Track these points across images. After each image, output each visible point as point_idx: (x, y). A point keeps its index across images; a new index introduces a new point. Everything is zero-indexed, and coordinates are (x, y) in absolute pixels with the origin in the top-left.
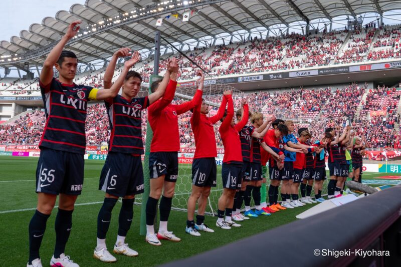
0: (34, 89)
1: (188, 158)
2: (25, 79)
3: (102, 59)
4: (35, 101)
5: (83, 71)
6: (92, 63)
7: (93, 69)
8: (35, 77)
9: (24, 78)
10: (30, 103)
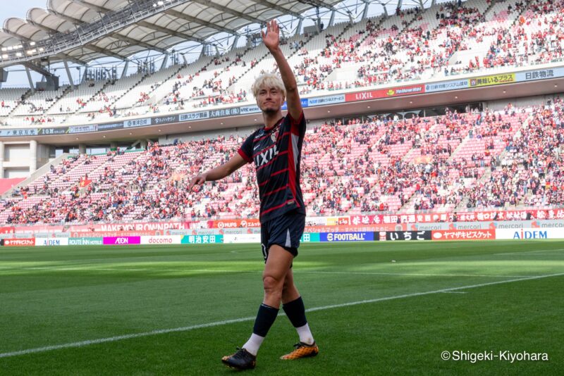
0: (69, 109)
1: (472, 231)
2: (43, 90)
3: (198, 40)
4: (75, 135)
5: (158, 66)
6: (176, 48)
7: (181, 61)
8: (60, 85)
9: (40, 89)
10: (65, 140)
